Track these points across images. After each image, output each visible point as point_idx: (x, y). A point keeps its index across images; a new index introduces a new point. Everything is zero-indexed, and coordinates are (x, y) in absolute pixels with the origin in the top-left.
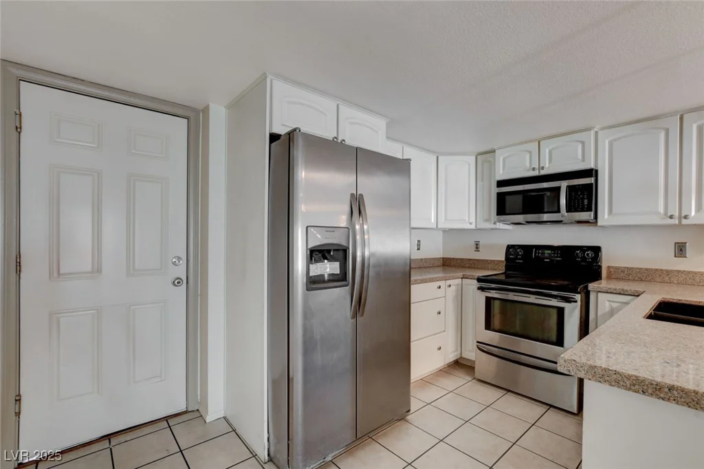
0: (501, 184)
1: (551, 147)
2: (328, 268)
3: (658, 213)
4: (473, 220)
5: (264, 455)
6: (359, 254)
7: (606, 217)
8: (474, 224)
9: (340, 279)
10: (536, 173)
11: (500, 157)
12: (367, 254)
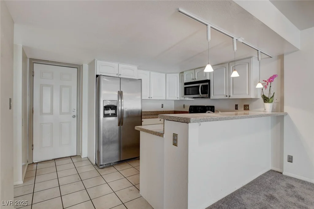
0: (186, 84)
1: (198, 72)
2: (110, 112)
3: (224, 95)
4: (179, 97)
5: (94, 163)
6: (120, 108)
7: (212, 96)
8: (179, 98)
9: (114, 115)
10: (194, 81)
11: (185, 74)
12: (122, 108)
